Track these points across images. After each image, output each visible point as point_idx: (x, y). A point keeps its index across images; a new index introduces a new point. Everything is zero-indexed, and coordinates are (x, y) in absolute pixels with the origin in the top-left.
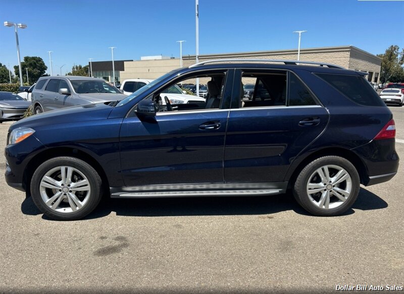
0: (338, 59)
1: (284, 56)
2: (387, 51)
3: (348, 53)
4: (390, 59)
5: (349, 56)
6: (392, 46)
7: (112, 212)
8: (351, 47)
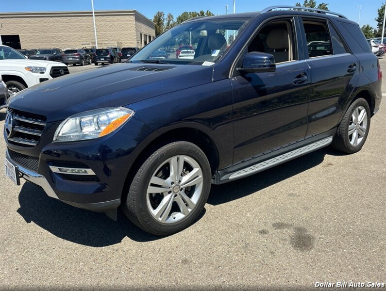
0: (125, 22)
1: (69, 18)
2: (156, 17)
3: (132, 17)
4: (159, 24)
5: (134, 20)
6: (159, 12)
7: (205, 207)
8: (134, 11)
